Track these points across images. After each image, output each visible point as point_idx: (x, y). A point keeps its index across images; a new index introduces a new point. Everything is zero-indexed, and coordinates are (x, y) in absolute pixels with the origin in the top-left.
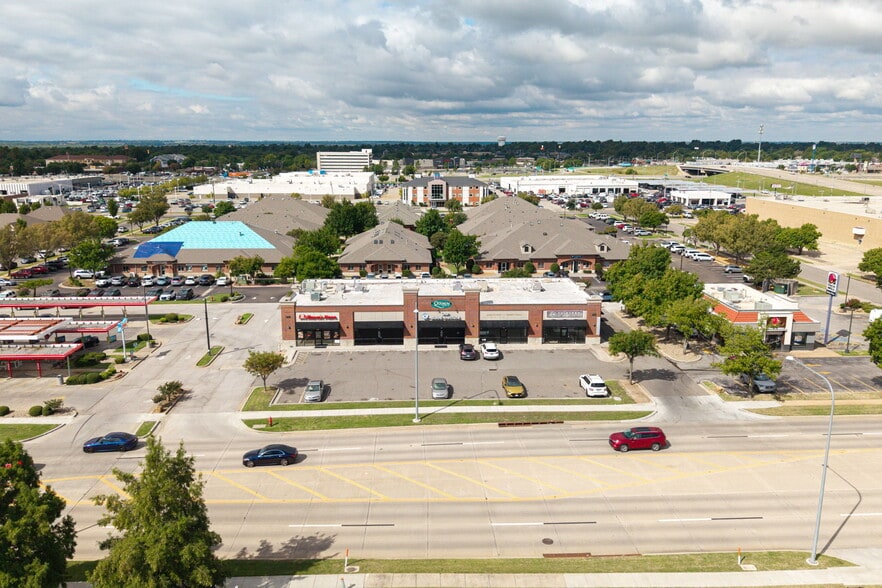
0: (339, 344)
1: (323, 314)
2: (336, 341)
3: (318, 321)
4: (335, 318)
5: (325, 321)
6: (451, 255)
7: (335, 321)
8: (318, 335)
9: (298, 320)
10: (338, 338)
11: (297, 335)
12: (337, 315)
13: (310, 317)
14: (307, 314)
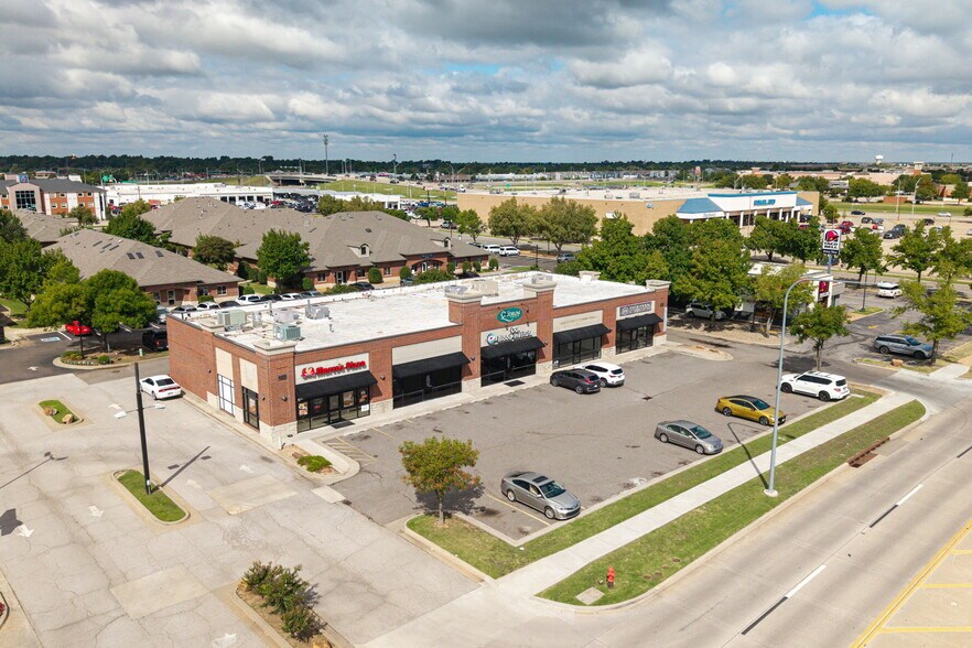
0: (368, 413)
1: (343, 361)
2: (364, 408)
3: (333, 375)
4: (362, 364)
5: (346, 373)
6: (277, 264)
7: (363, 370)
8: (334, 403)
9: (300, 381)
10: (367, 402)
11: (298, 410)
12: (365, 357)
13: (321, 371)
14: (316, 366)
